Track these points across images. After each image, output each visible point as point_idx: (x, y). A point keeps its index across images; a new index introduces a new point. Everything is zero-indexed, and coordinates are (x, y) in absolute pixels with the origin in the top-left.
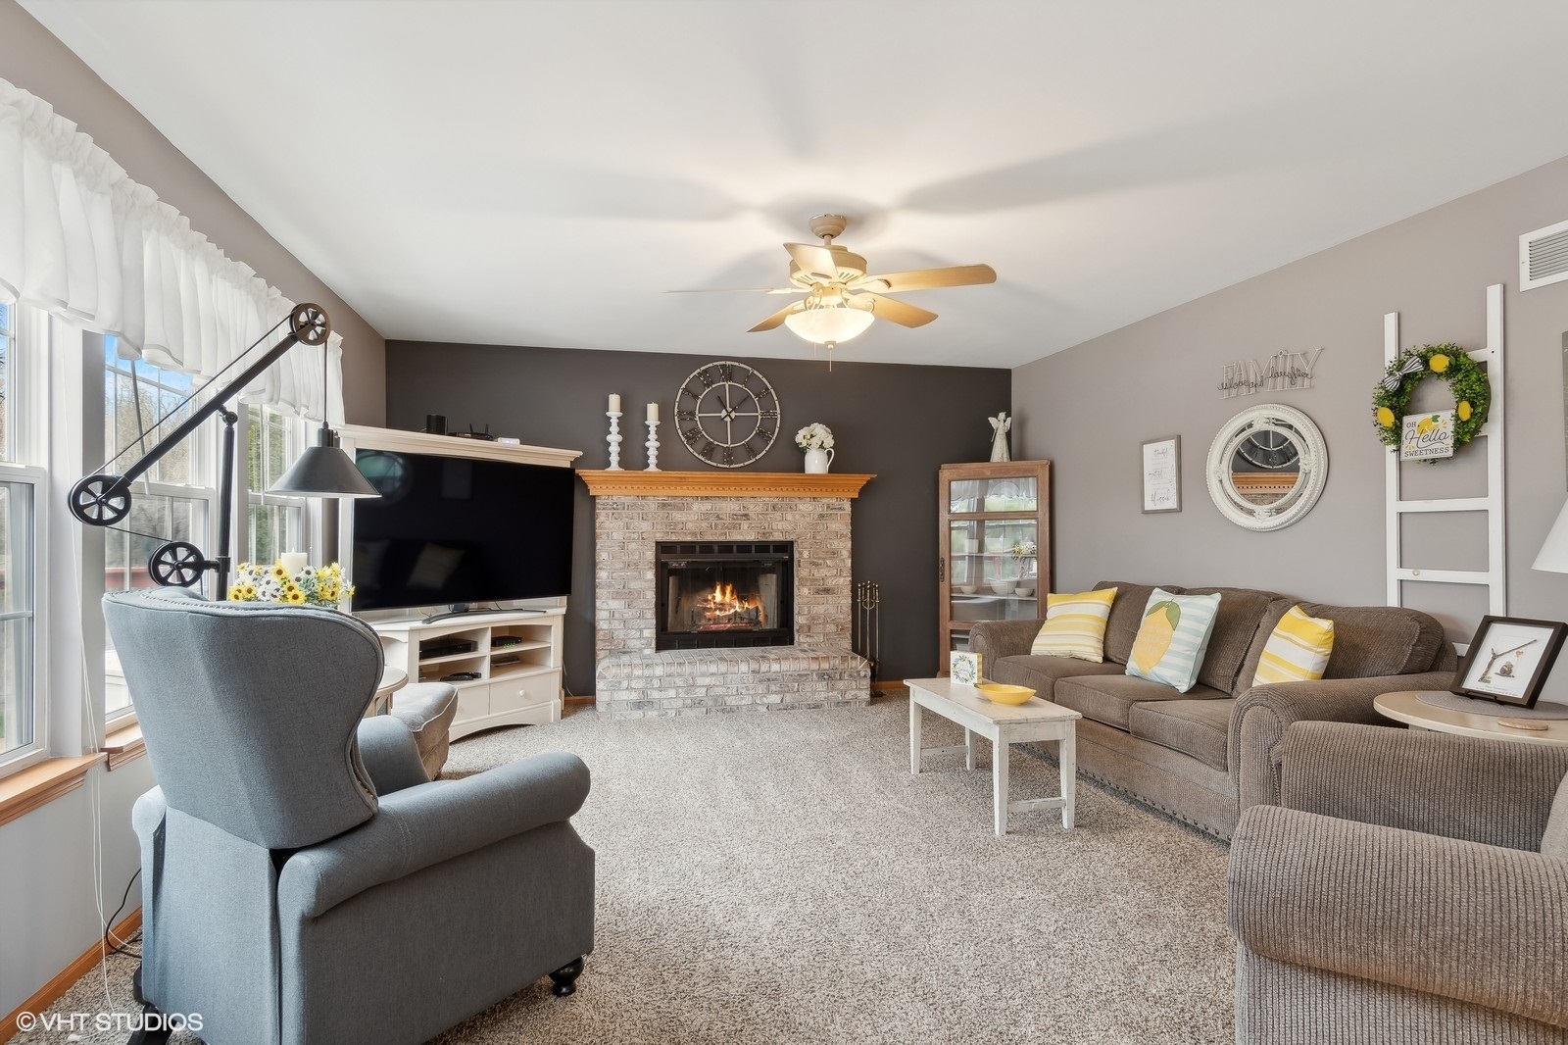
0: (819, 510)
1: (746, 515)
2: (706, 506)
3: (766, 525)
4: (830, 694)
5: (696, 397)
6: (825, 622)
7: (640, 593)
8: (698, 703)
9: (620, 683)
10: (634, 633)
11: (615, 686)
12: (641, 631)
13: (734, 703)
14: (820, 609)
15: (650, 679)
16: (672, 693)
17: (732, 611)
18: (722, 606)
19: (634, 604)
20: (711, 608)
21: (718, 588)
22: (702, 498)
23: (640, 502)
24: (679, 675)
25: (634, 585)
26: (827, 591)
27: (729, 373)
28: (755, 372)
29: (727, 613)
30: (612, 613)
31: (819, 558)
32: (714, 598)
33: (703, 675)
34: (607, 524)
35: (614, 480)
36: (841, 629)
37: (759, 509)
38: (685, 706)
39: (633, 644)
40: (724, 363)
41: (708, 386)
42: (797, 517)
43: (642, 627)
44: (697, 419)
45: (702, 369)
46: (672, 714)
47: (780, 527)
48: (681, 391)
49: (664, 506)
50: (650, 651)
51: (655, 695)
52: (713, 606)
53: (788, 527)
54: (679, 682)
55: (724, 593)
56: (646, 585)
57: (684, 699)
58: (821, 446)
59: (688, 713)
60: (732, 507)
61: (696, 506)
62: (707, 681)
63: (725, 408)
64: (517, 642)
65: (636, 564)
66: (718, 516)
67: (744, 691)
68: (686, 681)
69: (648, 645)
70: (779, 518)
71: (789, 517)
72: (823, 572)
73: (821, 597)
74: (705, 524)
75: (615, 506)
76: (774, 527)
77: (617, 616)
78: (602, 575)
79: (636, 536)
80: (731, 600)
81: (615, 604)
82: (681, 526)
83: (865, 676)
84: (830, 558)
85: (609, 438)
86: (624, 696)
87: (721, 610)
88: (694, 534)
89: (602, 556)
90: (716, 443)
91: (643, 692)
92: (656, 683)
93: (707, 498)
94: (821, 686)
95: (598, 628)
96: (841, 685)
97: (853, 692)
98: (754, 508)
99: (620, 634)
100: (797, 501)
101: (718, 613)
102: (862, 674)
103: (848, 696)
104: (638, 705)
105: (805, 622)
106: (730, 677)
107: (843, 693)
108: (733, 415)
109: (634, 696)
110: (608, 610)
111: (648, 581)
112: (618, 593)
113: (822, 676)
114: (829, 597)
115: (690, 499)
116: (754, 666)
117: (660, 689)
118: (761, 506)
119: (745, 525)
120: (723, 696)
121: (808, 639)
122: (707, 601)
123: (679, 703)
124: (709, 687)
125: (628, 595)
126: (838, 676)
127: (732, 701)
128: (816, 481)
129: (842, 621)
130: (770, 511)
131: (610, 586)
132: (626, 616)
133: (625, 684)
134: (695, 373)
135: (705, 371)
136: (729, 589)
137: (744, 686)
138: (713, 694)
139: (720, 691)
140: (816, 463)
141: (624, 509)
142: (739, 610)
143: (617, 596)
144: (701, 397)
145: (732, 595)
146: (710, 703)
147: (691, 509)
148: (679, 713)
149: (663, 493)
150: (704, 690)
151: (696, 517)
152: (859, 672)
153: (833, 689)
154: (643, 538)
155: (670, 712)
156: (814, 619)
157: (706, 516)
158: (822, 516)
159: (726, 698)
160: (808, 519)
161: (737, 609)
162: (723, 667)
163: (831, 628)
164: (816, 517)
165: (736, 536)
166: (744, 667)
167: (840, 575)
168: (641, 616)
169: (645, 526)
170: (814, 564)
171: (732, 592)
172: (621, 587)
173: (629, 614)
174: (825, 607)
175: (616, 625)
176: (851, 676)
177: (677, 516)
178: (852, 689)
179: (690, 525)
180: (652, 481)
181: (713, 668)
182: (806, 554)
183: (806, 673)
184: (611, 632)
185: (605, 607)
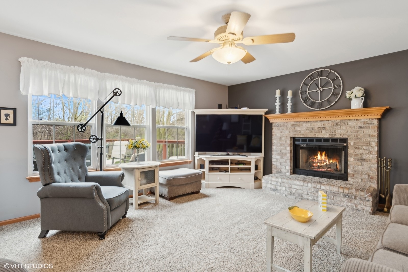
0: (359, 125)
1: (324, 128)
2: (308, 125)
3: (333, 131)
4: (349, 204)
5: (307, 85)
6: (362, 173)
7: (285, 154)
8: (292, 194)
9: (268, 181)
10: (283, 167)
11: (267, 182)
12: (285, 167)
13: (306, 197)
14: (360, 168)
15: (277, 182)
16: (284, 188)
17: (325, 163)
18: (321, 161)
19: (284, 158)
20: (316, 162)
21: (319, 153)
22: (307, 122)
23: (286, 124)
24: (287, 183)
25: (284, 151)
26: (363, 160)
27: (320, 74)
28: (332, 71)
29: (323, 164)
30: (277, 160)
31: (359, 145)
32: (317, 157)
33: (295, 185)
34: (276, 131)
35: (277, 117)
36: (371, 178)
37: (330, 125)
38: (288, 194)
39: (283, 170)
40: (318, 70)
41: (312, 80)
42: (348, 128)
43: (286, 165)
44: (307, 93)
45: (310, 74)
46: (284, 195)
47: (339, 132)
48: (302, 84)
49: (293, 125)
50: (288, 174)
51: (279, 188)
52: (316, 161)
53: (343, 132)
54: (286, 185)
55: (321, 155)
56: (287, 151)
57: (288, 191)
58: (356, 97)
59: (289, 197)
60: (319, 124)
61: (305, 125)
62: (296, 187)
63: (318, 87)
64: (243, 165)
65: (284, 145)
66: (313, 128)
67: (310, 194)
68: (289, 185)
69: (288, 172)
70: (339, 128)
71: (344, 127)
72: (361, 152)
73: (359, 163)
74: (308, 131)
75: (278, 126)
76: (337, 132)
77: (278, 161)
78: (274, 148)
79: (284, 135)
80: (324, 159)
81: (278, 157)
82: (299, 132)
83: (369, 201)
84: (365, 146)
85: (276, 104)
86: (269, 186)
87: (320, 163)
88: (304, 135)
89: (274, 141)
90: (314, 101)
91: (275, 186)
92: (279, 184)
93: (309, 122)
94: (345, 200)
95: (273, 164)
96: (355, 201)
97: (362, 206)
98: (327, 125)
99: (279, 167)
100: (348, 121)
101: (319, 164)
102: (367, 199)
103: (359, 207)
104: (274, 190)
105: (351, 172)
106: (304, 187)
107: (356, 205)
108: (322, 89)
109: (272, 187)
110: (276, 158)
111: (287, 150)
112: (278, 153)
113: (345, 195)
114: (364, 163)
115: (302, 122)
116: (314, 185)
117: (280, 186)
118: (331, 124)
119: (324, 131)
120: (302, 194)
121: (353, 180)
122: (314, 159)
123: (286, 193)
124: (297, 190)
125: (282, 155)
126: (353, 197)
127: (305, 196)
128: (356, 112)
129: (371, 174)
130: (335, 126)
131: (276, 151)
132: (281, 161)
133: (270, 182)
134: (307, 77)
135: (311, 75)
136: (324, 154)
137: (310, 192)
138: (298, 192)
139: (301, 192)
140: (356, 104)
141: (280, 126)
142: (328, 163)
143: (278, 154)
144: (309, 85)
145: (325, 157)
146: (297, 195)
147: (303, 126)
148: (286, 196)
149: (293, 121)
150: (295, 190)
151: (304, 129)
152: (365, 198)
153: (351, 202)
154: (286, 136)
155: (283, 195)
156: (356, 171)
157: (308, 128)
158: (361, 127)
159: (303, 195)
160: (353, 129)
161: (327, 162)
162: (302, 183)
163: (365, 177)
164: (358, 127)
165: (320, 136)
166: (310, 185)
167: (371, 154)
168: (285, 162)
169: (287, 132)
170: (356, 148)
171: (325, 155)
172: (279, 152)
173: (282, 161)
174: (363, 167)
175: (278, 164)
176: (360, 199)
177: (298, 128)
178: (361, 205)
179: (302, 132)
180: (289, 117)
181: (298, 183)
182: (352, 144)
183: (337, 192)
184: (277, 166)
185: (275, 157)
